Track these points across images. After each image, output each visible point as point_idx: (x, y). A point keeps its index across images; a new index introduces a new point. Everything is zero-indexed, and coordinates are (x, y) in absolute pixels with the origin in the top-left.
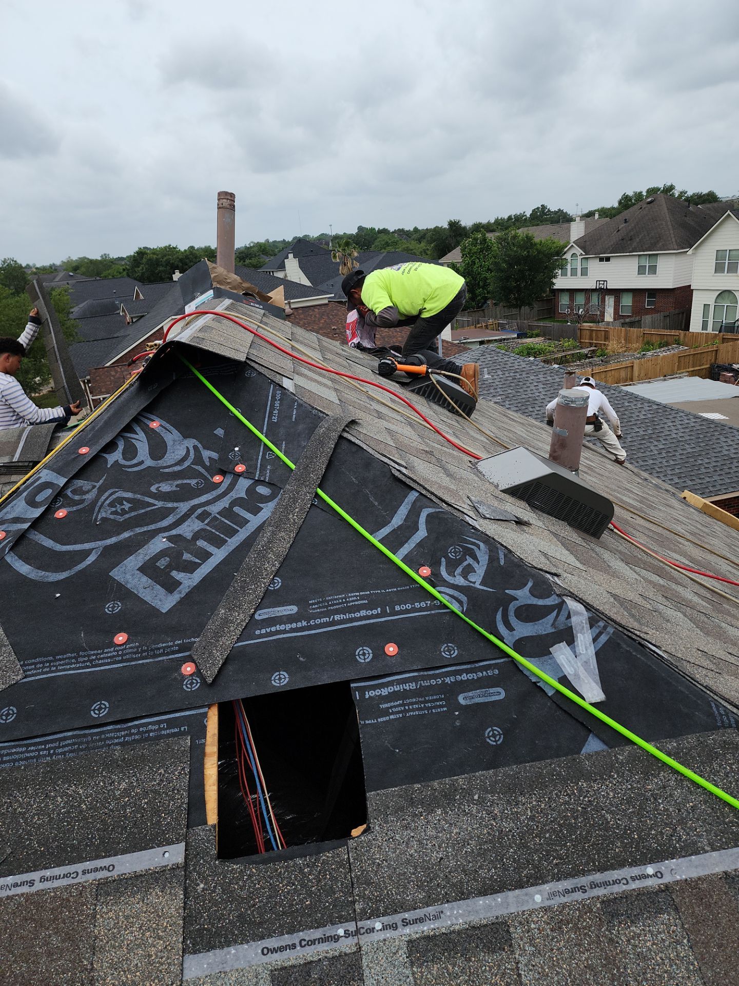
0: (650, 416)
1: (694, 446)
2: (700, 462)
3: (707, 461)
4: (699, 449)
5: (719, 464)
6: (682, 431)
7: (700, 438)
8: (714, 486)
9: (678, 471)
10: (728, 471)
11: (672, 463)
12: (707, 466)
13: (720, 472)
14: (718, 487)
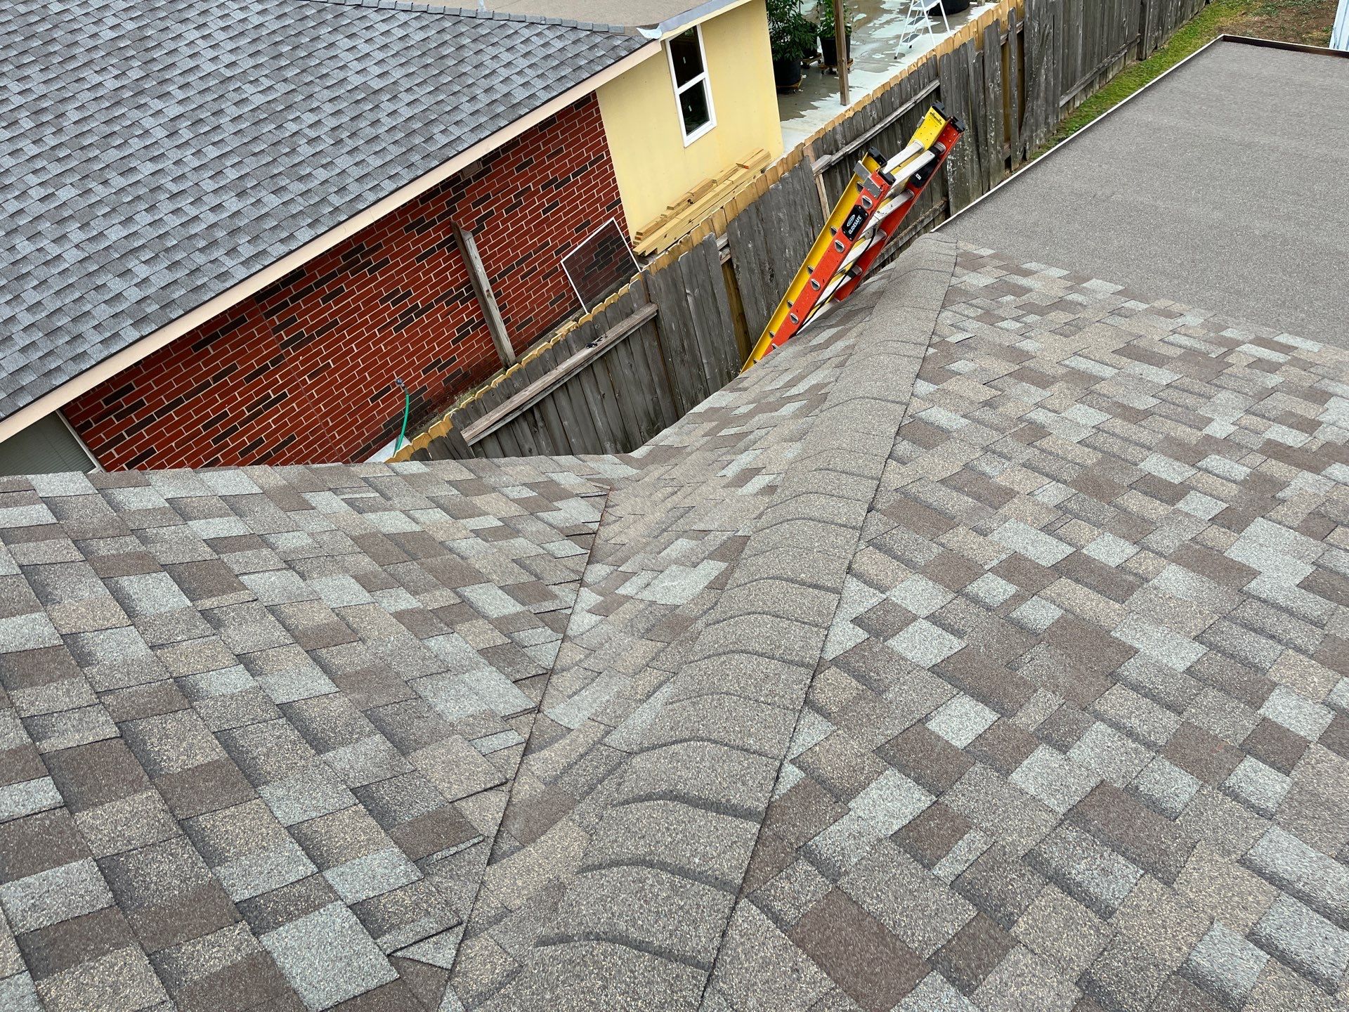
0: (130, 26)
1: (267, 83)
2: (293, 127)
3: (310, 118)
4: (282, 88)
5: (345, 119)
6: (232, 45)
7: (281, 55)
8: (342, 190)
9: (232, 174)
10: (371, 132)
11: (212, 152)
12: (312, 134)
13: (351, 144)
14: (354, 189)
